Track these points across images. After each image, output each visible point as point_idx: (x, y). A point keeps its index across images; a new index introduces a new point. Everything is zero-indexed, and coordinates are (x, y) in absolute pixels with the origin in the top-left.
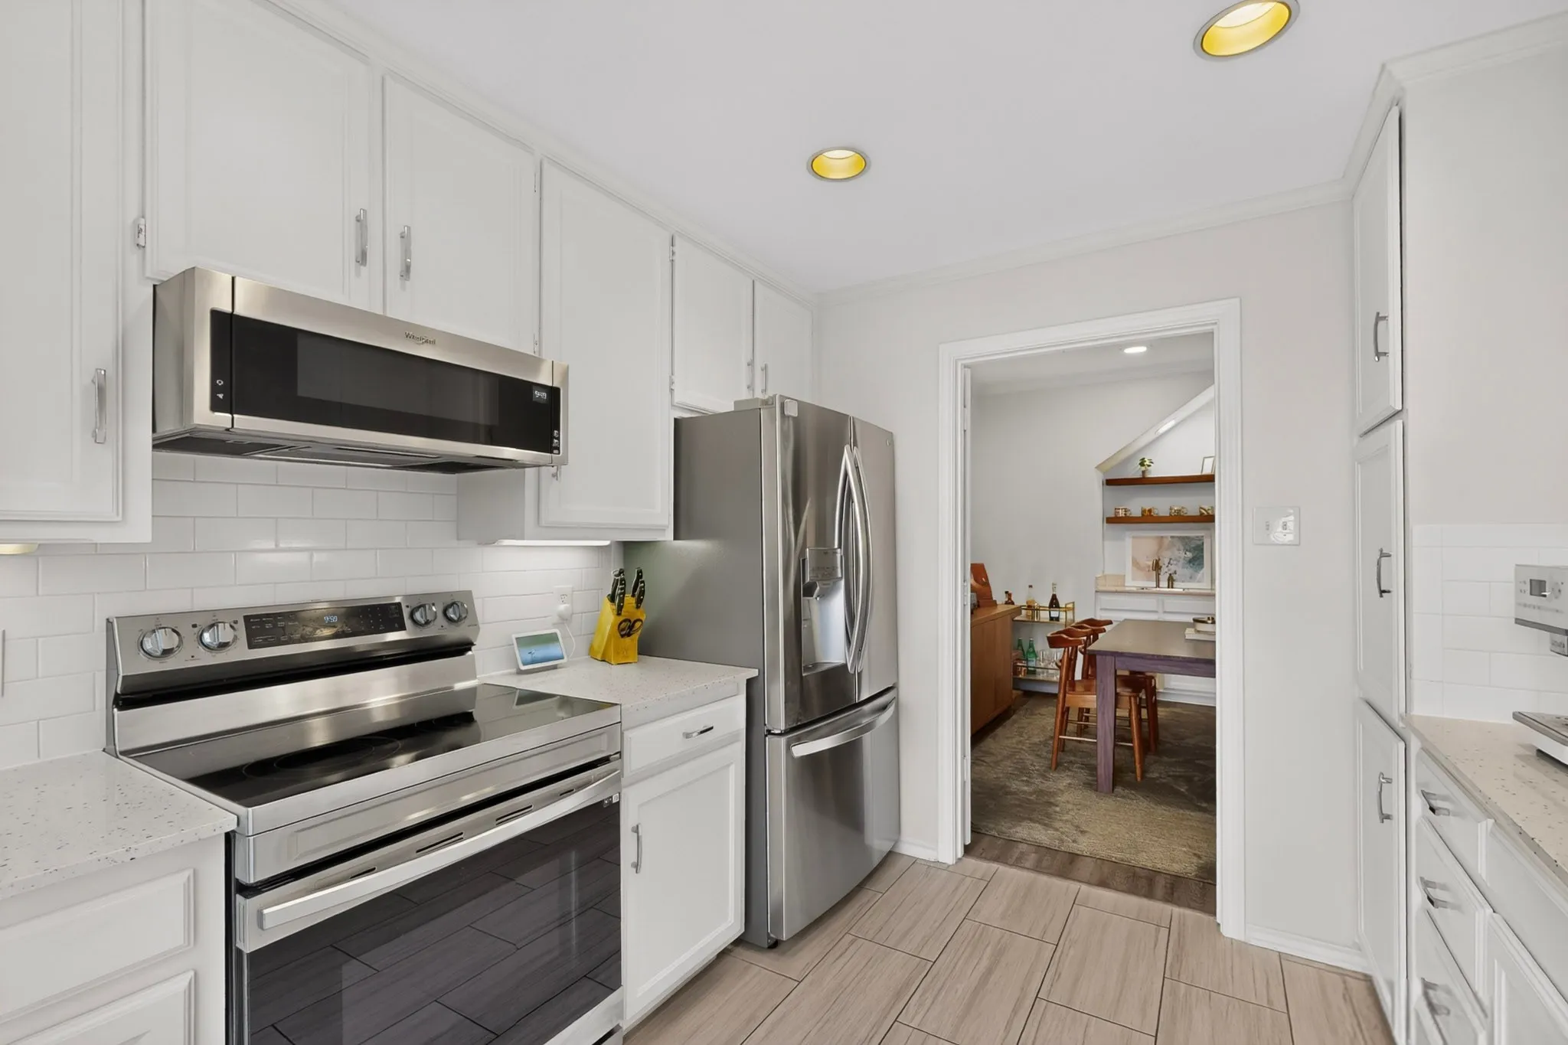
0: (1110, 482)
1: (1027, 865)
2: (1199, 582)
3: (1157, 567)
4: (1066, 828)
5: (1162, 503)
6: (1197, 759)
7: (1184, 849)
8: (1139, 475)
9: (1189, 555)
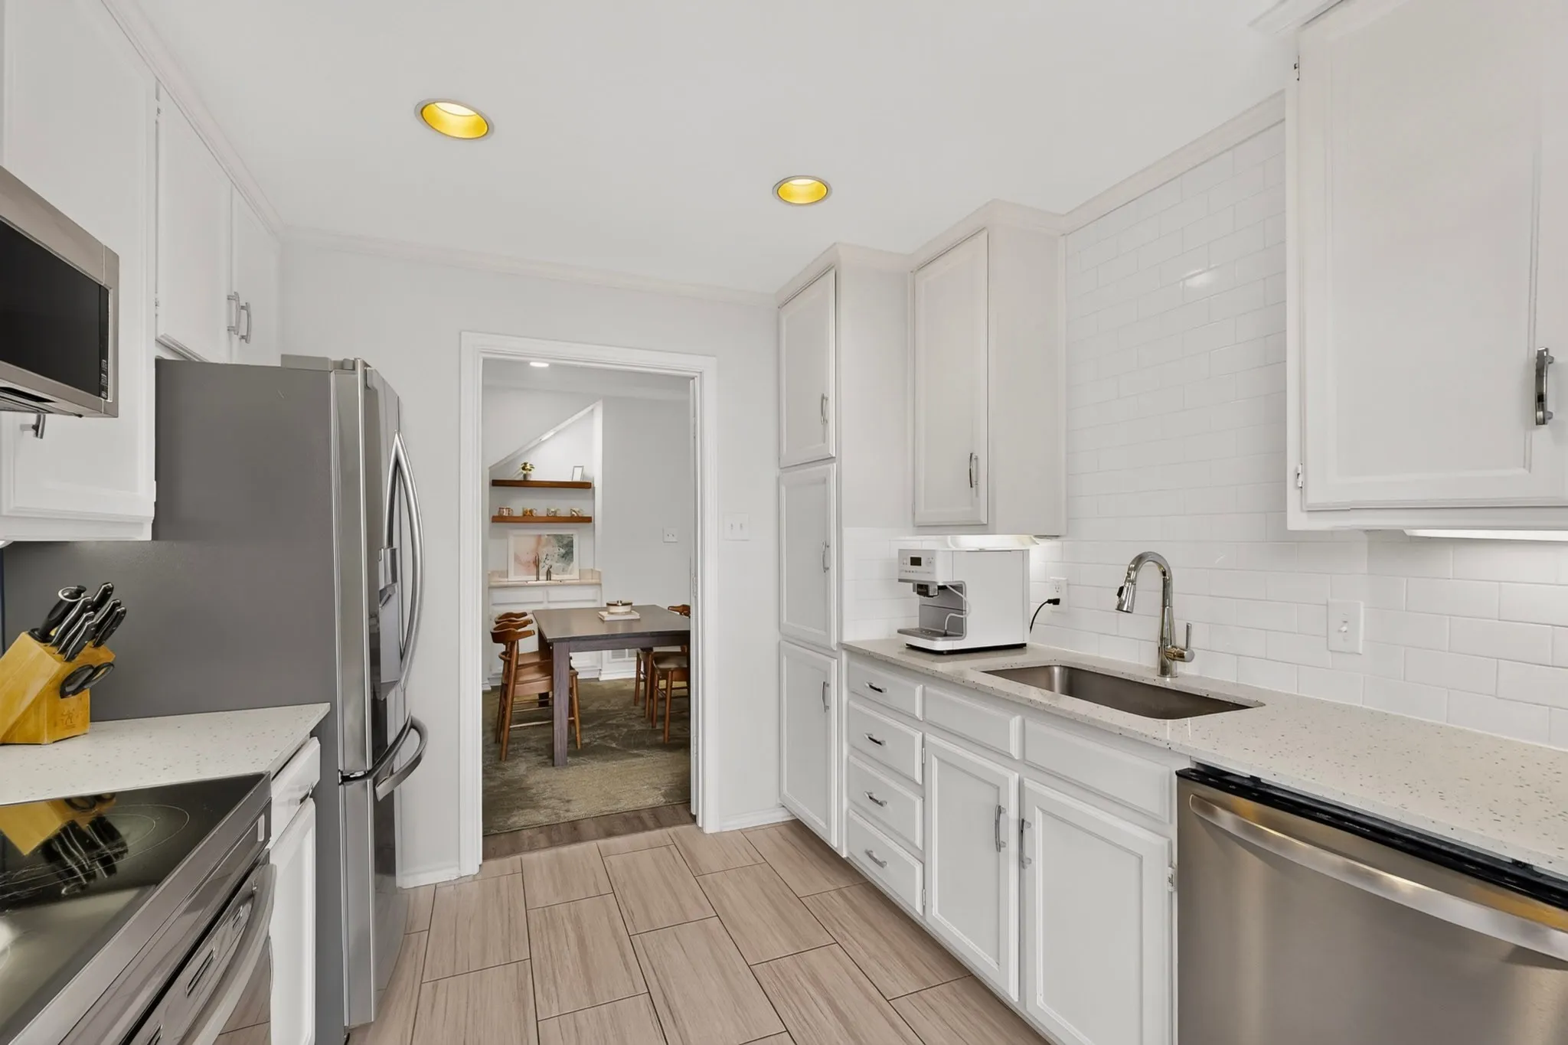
0: (495, 483)
1: (542, 845)
2: (570, 574)
3: (537, 563)
4: (554, 803)
5: (540, 504)
6: (609, 720)
7: (646, 787)
8: (520, 478)
9: (563, 551)
